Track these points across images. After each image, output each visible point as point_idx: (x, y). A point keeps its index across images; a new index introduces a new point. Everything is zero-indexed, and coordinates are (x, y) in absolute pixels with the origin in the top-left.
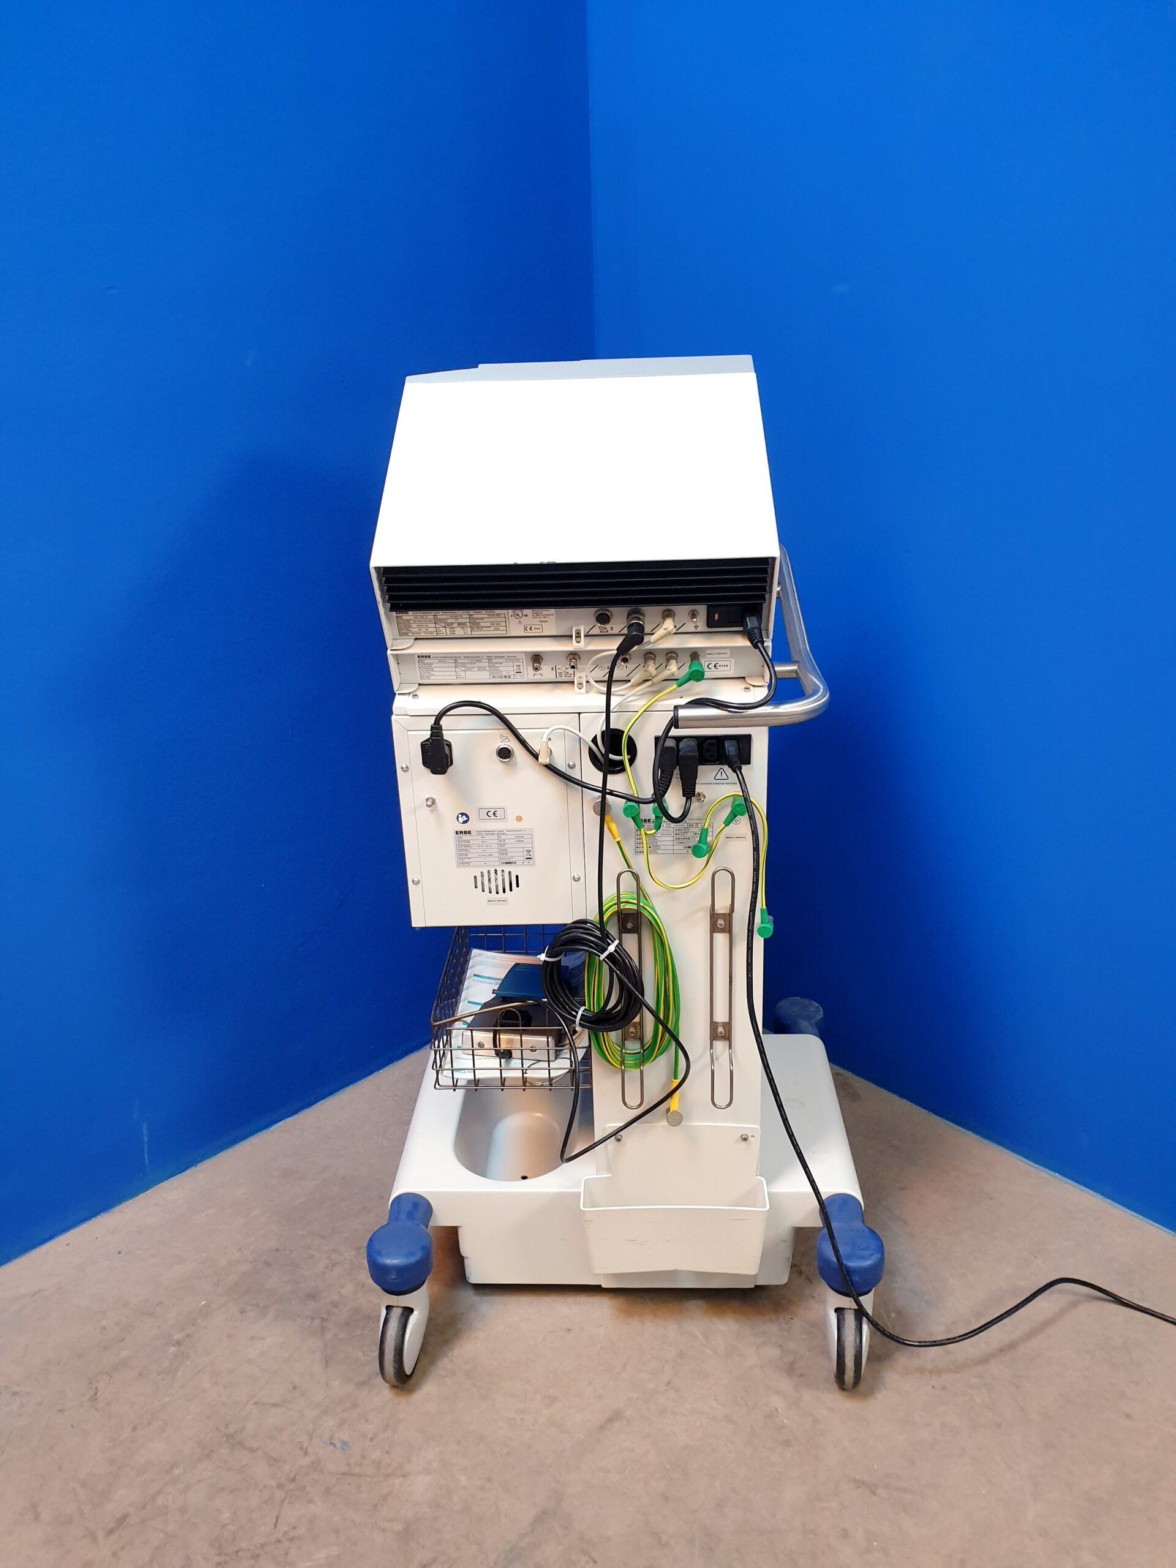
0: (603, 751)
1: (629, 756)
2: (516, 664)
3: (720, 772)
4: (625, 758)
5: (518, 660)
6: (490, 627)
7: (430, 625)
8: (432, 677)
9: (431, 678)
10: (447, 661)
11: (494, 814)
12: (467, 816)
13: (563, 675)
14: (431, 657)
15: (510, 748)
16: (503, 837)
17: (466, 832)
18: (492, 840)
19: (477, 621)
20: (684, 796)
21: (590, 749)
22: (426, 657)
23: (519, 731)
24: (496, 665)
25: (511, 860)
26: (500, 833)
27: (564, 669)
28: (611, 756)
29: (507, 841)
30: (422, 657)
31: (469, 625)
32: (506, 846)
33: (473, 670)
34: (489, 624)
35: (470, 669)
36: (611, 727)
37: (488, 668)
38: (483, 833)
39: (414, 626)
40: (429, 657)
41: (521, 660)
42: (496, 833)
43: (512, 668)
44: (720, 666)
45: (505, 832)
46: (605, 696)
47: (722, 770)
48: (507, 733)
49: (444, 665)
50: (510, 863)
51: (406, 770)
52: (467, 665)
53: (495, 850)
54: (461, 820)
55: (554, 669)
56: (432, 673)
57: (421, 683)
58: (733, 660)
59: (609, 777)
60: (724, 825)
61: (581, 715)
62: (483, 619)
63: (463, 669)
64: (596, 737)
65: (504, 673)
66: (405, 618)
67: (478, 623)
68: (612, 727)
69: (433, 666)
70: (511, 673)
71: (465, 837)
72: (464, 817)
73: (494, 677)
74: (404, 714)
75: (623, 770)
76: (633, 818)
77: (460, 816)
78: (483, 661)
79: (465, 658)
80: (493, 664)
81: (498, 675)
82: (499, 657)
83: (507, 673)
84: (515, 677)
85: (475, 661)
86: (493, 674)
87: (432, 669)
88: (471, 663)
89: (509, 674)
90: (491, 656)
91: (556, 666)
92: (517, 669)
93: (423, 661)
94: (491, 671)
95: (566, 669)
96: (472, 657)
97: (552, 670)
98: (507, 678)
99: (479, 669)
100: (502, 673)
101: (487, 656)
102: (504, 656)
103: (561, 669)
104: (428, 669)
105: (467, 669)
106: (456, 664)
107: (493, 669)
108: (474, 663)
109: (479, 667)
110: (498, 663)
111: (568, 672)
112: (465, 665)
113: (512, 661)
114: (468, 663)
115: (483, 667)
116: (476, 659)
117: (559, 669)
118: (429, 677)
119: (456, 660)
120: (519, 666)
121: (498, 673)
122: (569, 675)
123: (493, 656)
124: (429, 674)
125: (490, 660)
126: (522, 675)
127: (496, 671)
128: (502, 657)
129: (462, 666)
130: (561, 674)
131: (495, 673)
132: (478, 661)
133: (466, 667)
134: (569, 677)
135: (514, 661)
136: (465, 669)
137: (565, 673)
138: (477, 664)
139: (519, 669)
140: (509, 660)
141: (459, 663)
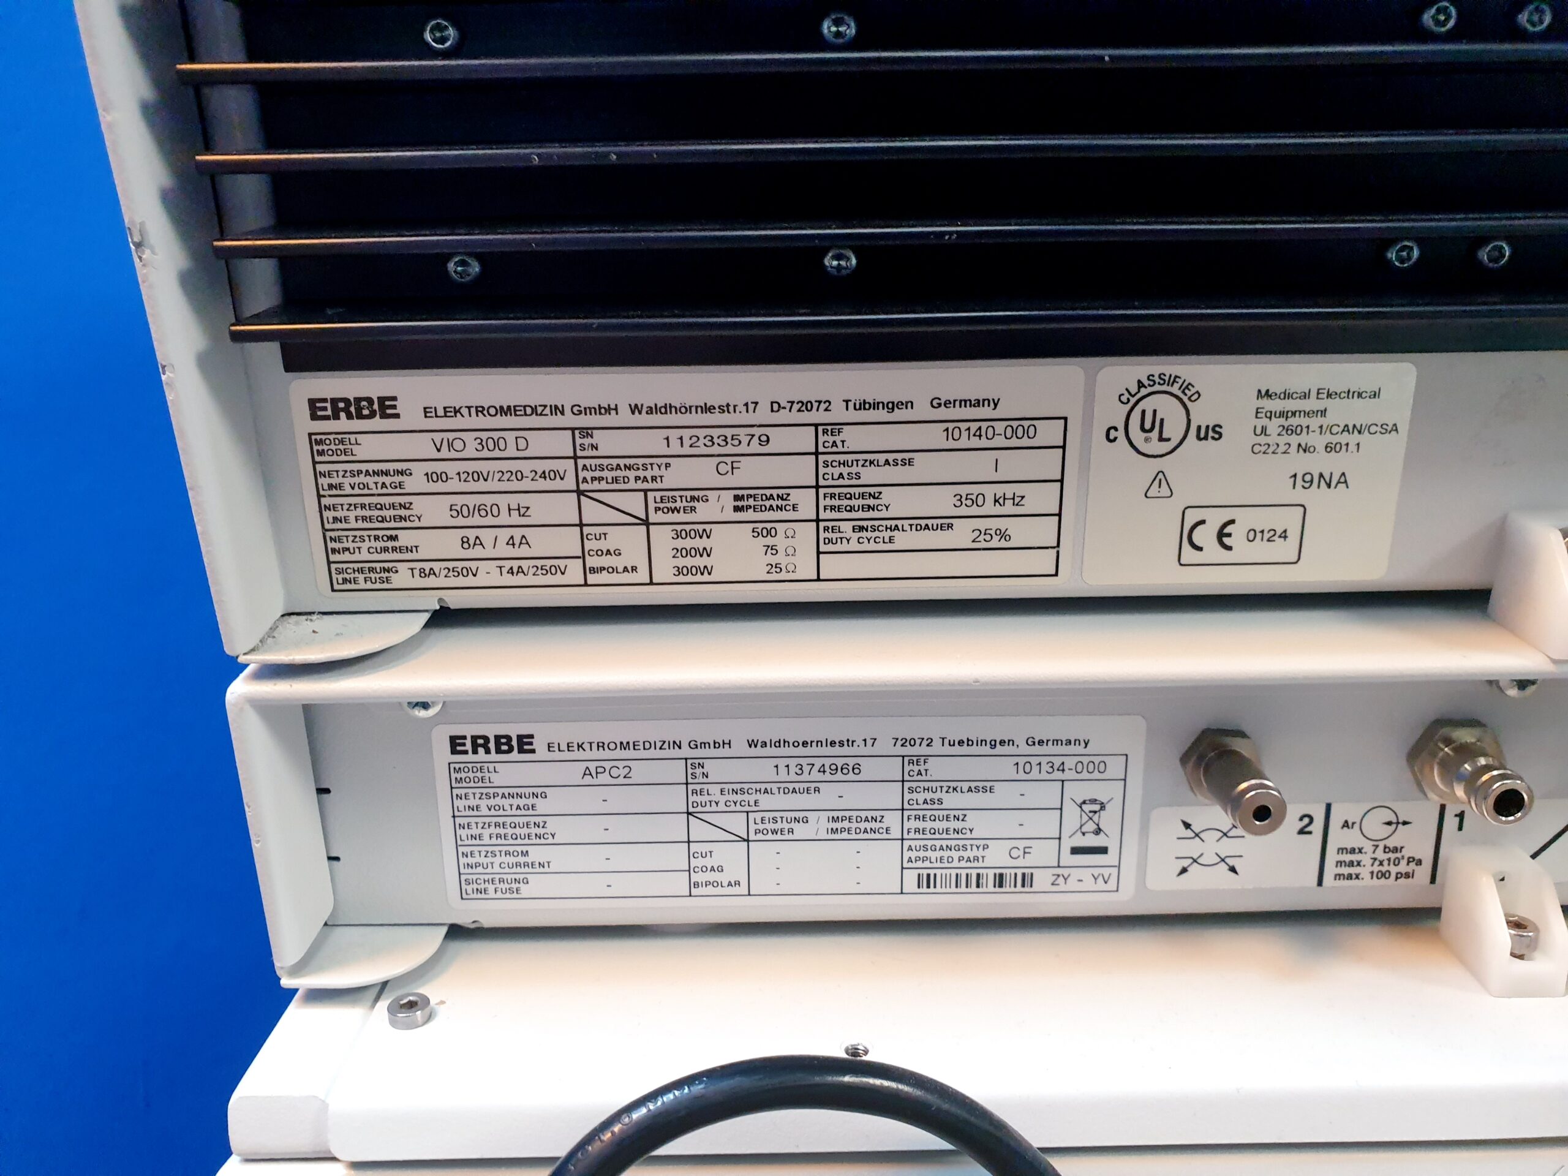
2: (1078, 791)
5: (1095, 767)
6: (945, 523)
7: (543, 508)
8: (537, 885)
9: (527, 890)
10: (641, 771)
13: (1365, 871)
14: (539, 744)
19: (870, 475)
22: (503, 744)
24: (951, 800)
27: (1375, 826)
30: (479, 743)
31: (805, 502)
33: (800, 830)
34: (941, 502)
35: (781, 828)
37: (892, 820)
39: (432, 510)
40: (524, 743)
41: (1115, 768)
43: (1048, 824)
49: (620, 798)
52: (765, 801)
55: (1317, 827)
56: (537, 854)
57: (465, 920)
62: (904, 457)
63: (737, 824)
65: (997, 857)
66: (369, 448)
67: (874, 492)
69: (542, 806)
70: (1043, 854)
73: (927, 881)
78: (869, 769)
79: (759, 751)
80: (929, 796)
81: (954, 872)
82: (974, 750)
83: (1015, 853)
84: (1061, 880)
85: (816, 775)
86: (927, 864)
87: (541, 831)
88: (791, 786)
89: (1029, 861)
90: (925, 743)
91: (1329, 807)
92: (1084, 830)
93: (487, 775)
94: (913, 843)
95: (1389, 823)
96: (800, 751)
97: (1302, 832)
98: (1013, 889)
99: (835, 825)
100: (980, 853)
101: (899, 743)
102: (1011, 742)
103: (1357, 826)
104: (518, 831)
105: (761, 827)
106: (694, 792)
107: (929, 825)
108: (806, 785)
109: (835, 814)
110: (965, 786)
111: (1396, 850)
112: (752, 798)
113: (1058, 775)
114: (768, 786)
115: (863, 814)
116: (827, 762)
117: (1346, 824)
118: (514, 886)
119: (693, 765)
120: (1097, 807)
121: (955, 855)
122: (1404, 862)
123: (937, 743)
124: (518, 865)
125: (916, 768)
126: (1106, 872)
127: (944, 843)
128: (994, 747)
129: (733, 808)
130: (1351, 864)
131: (939, 854)
132: (839, 776)
133: (758, 816)
134: (1402, 881)
135: (1068, 775)
136: (752, 827)
137: (1380, 854)
138: (831, 796)
139: (1098, 831)
140: (1036, 769)
141: (715, 789)
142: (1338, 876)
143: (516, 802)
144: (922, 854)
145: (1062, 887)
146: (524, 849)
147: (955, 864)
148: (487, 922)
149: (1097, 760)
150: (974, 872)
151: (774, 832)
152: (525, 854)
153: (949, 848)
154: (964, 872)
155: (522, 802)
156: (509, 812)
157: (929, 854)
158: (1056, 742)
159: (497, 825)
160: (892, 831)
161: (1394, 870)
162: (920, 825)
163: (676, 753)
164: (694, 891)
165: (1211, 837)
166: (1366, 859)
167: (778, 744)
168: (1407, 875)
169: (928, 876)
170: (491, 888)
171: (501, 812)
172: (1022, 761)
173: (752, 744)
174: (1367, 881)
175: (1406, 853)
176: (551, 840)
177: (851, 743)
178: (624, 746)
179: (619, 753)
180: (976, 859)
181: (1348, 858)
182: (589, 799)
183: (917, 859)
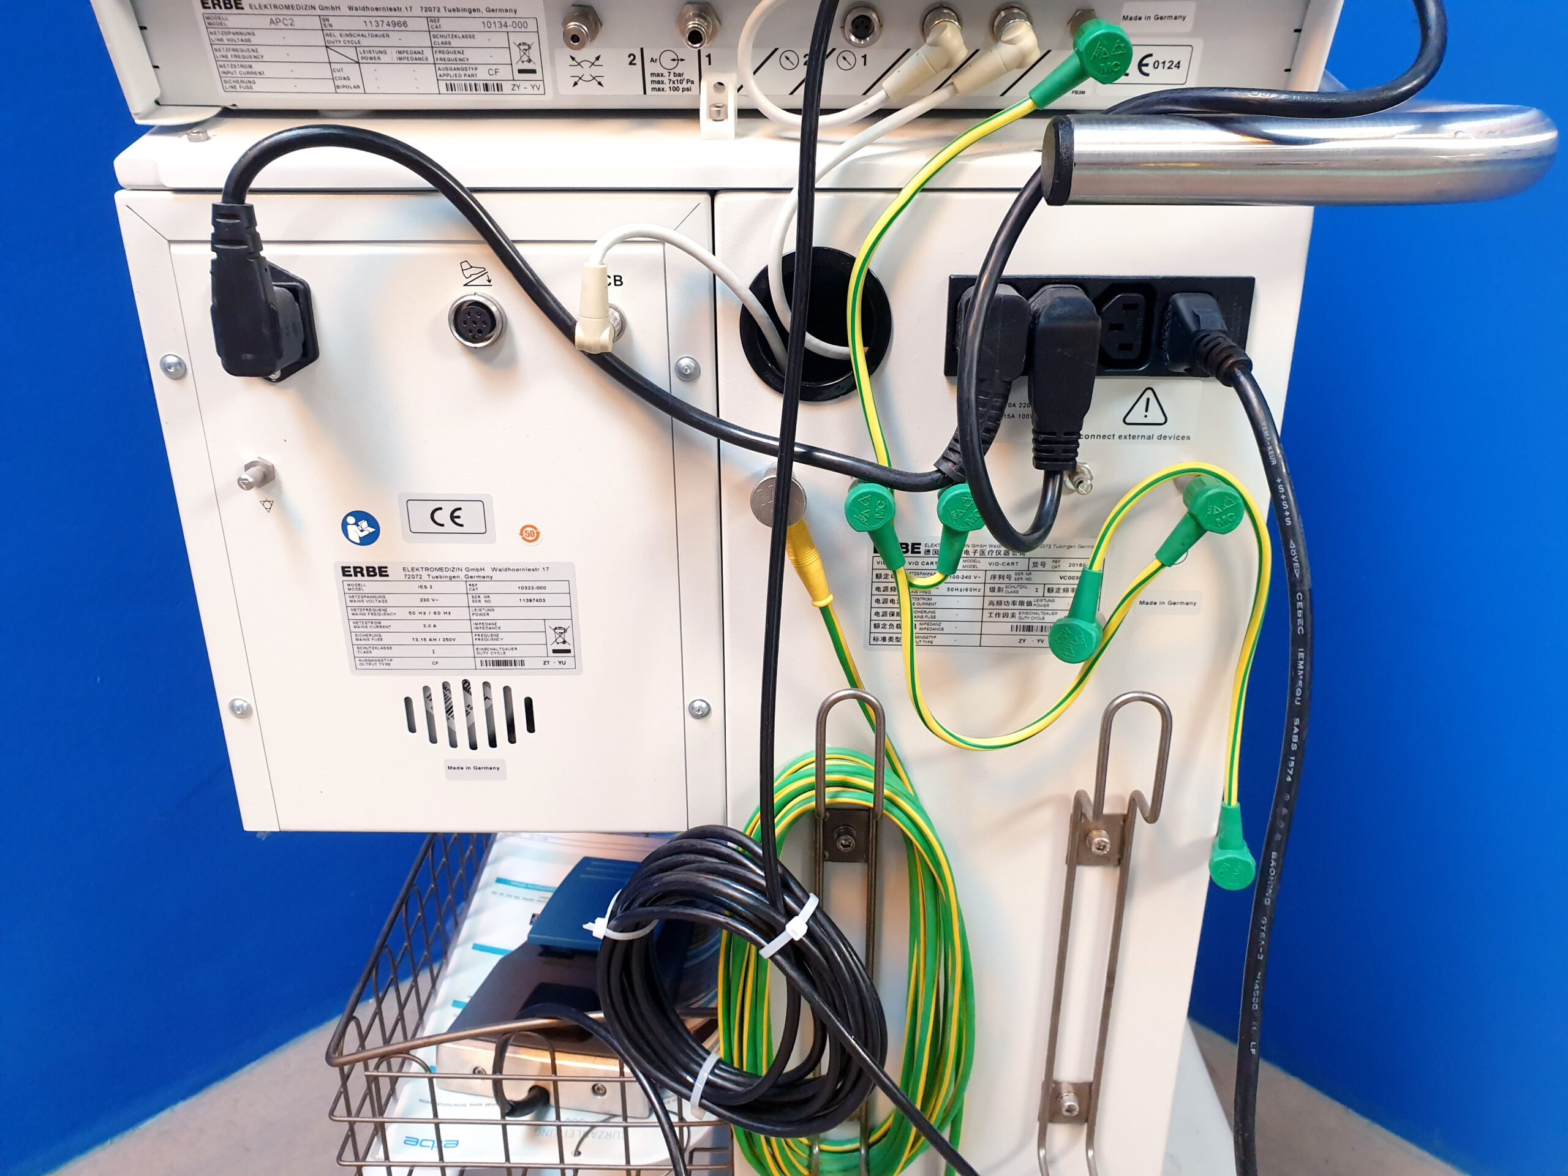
0: (786, 317)
1: (867, 348)
2: (517, 38)
3: (1143, 401)
4: (857, 351)
5: (522, 25)
8: (260, 85)
9: (255, 88)
10: (299, 22)
11: (453, 517)
12: (372, 522)
13: (666, 86)
14: (245, 4)
15: (494, 309)
16: (483, 587)
17: (371, 571)
18: (452, 594)
20: (1038, 467)
21: (746, 318)
22: (227, 4)
23: (520, 248)
24: (455, 43)
25: (510, 655)
26: (473, 577)
27: (667, 60)
28: (812, 341)
29: (495, 600)
30: (215, 3)
32: (492, 615)
33: (384, 58)
35: (374, 57)
36: (814, 244)
37: (428, 53)
38: (424, 574)
40: (238, 4)
41: (532, 26)
42: (462, 574)
43: (503, 56)
44: (1156, 65)
45: (488, 572)
46: (796, 147)
47: (1149, 394)
48: (483, 254)
49: (292, 37)
50: (505, 663)
51: (177, 371)
52: (364, 42)
53: (459, 624)
54: (355, 533)
55: (638, 61)
56: (257, 67)
58: (1198, 43)
59: (805, 413)
60: (1157, 564)
61: (720, 199)
63: (351, 53)
64: (764, 274)
65: (482, 74)
68: (816, 242)
69: (254, 40)
70: (505, 73)
71: (372, 585)
72: (364, 524)
73: (451, 87)
74: (149, 181)
75: (851, 387)
76: (874, 535)
77: (351, 520)
79: (354, 13)
80: (444, 40)
81: (463, 82)
82: (461, 14)
83: (491, 72)
84: (516, 88)
85: (386, 27)
86: (449, 78)
87: (255, 54)
88: (374, 33)
89: (498, 77)
90: (436, 10)
91: (642, 50)
92: (523, 59)
93: (223, 21)
94: (441, 66)
95: (674, 60)
96: (375, 13)
97: (631, 63)
98: (493, 92)
99: (400, 56)
100: (474, 72)
101: (424, 10)
102: (479, 10)
103: (658, 61)
104: (244, 54)
105: (364, 55)
106: (327, 35)
107: (446, 56)
108: (382, 33)
109: (400, 49)
110: (460, 34)
111: (680, 75)
112: (356, 39)
113: (504, 29)
114: (363, 32)
115: (413, 50)
116: (390, 20)
117: (652, 60)
118: (249, 85)
119: (324, 19)
120: (527, 47)
121: (463, 73)
122: (685, 82)
123: (442, 10)
124: (248, 73)
125: (434, 24)
126: (538, 83)
127: (456, 66)
128: (470, 13)
129: (348, 45)
130: (659, 82)
131: (455, 72)
132: (397, 28)
133: (361, 49)
134: (686, 92)
135: (510, 29)
136: (360, 56)
137: (672, 77)
138: (395, 39)
139: (529, 61)
140: (493, 25)
141: (337, 33)
142: (653, 89)
143: (240, 37)
144: (445, 72)
145: (517, 92)
146: (249, 63)
147: (463, 78)
148: (242, 105)
149: (522, 21)
150: (473, 83)
151: (371, 59)
152: (251, 67)
153: (458, 69)
154: (468, 82)
155: (243, 37)
156: (238, 43)
157: (449, 72)
158: (500, 10)
159: (234, 50)
160: (429, 59)
161: (681, 86)
162: (442, 56)
163: (313, 12)
164: (338, 91)
165: (586, 65)
166: (666, 80)
167: (364, 9)
168: (688, 89)
169: (451, 84)
170: (238, 86)
171: (234, 43)
172: (486, 21)
173: (350, 8)
174: (668, 92)
175: (686, 77)
176: (261, 60)
177: (400, 9)
178: (287, 7)
179: (285, 12)
180: (473, 75)
181: (656, 79)
182: (275, 37)
183: (444, 75)
